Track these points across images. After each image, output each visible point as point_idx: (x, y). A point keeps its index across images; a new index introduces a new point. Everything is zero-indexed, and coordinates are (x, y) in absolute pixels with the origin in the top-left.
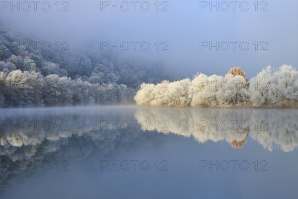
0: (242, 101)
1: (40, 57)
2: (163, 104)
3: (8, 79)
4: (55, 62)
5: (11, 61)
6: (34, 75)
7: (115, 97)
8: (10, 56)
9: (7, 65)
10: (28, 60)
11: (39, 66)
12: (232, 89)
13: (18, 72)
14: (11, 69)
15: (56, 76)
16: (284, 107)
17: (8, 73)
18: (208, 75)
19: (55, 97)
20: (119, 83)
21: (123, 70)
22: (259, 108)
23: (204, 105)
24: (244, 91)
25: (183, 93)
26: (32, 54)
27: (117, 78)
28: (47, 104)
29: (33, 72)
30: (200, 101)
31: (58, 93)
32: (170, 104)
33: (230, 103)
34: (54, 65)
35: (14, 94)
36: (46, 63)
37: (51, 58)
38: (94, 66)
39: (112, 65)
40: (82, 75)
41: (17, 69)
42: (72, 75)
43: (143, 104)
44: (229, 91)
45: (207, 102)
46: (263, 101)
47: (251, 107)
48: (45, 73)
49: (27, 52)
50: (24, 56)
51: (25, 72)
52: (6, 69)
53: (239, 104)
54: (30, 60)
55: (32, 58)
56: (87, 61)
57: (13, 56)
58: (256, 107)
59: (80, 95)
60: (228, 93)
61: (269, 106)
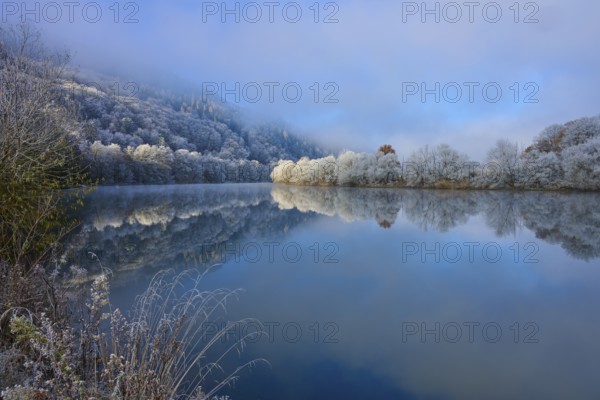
1: (167, 131)
2: (305, 182)
3: (136, 153)
4: (183, 136)
5: (138, 135)
6: (163, 149)
7: (244, 176)
8: (136, 129)
9: (133, 138)
10: (154, 134)
11: (168, 142)
12: (384, 167)
13: (147, 146)
14: (137, 144)
15: (186, 151)
17: (136, 148)
19: (186, 173)
20: (250, 158)
21: (254, 145)
23: (352, 184)
26: (159, 127)
27: (248, 154)
28: (178, 181)
29: (161, 147)
30: (348, 180)
31: (189, 169)
32: (312, 182)
33: (381, 182)
34: (182, 139)
35: (142, 169)
36: (173, 137)
37: (179, 131)
38: (223, 140)
39: (242, 140)
40: (212, 150)
41: (145, 143)
42: (201, 149)
43: (281, 182)
44: (382, 170)
45: (355, 181)
48: (174, 148)
49: (153, 125)
50: (150, 129)
51: (154, 146)
52: (132, 143)
54: (157, 134)
55: (160, 132)
56: (217, 136)
57: (140, 129)
58: (410, 187)
59: (211, 171)
60: (380, 172)
61: (425, 186)
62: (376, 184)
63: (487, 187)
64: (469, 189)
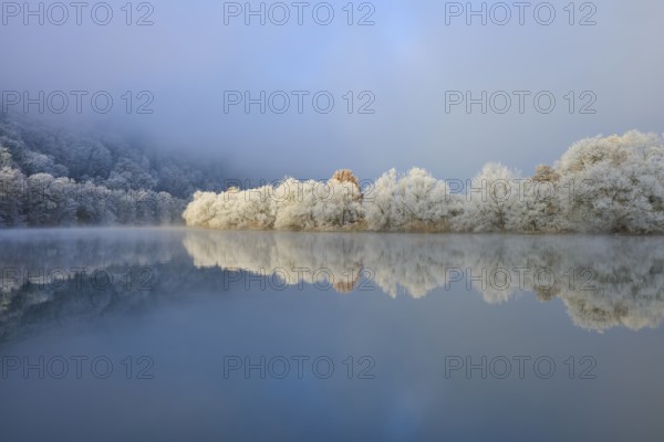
0: (352, 222)
1: (19, 143)
2: (230, 224)
4: (47, 153)
6: (9, 173)
7: (152, 212)
11: (17, 159)
12: (337, 202)
15: (49, 176)
16: (413, 230)
18: (302, 180)
19: (47, 211)
20: (158, 189)
22: (379, 231)
23: (295, 228)
24: (355, 204)
25: (262, 207)
26: (5, 137)
27: (155, 182)
28: (31, 223)
29: (5, 169)
30: (289, 221)
31: (51, 205)
32: (240, 225)
33: (334, 224)
34: (44, 157)
36: (30, 153)
37: (40, 146)
38: (115, 161)
39: (146, 161)
40: (94, 176)
42: (77, 175)
43: (198, 224)
44: (334, 206)
45: (299, 223)
46: (383, 221)
47: (365, 231)
48: (28, 171)
53: (347, 226)
54: (1, 148)
55: (5, 145)
56: (104, 152)
58: (373, 231)
59: (90, 208)
60: (331, 209)
61: (392, 228)
62: (328, 226)
63: (470, 230)
64: (448, 230)
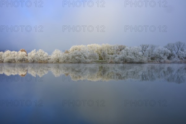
0: (25, 61)
16: (40, 63)
18: (11, 51)
22: (32, 63)
23: (9, 62)
24: (26, 57)
30: (7, 60)
33: (20, 61)
44: (20, 57)
45: (11, 61)
46: (33, 61)
47: (28, 63)
53: (24, 62)
58: (30, 63)
60: (19, 58)
61: (35, 62)
62: (19, 62)
63: (52, 63)
64: (47, 63)
